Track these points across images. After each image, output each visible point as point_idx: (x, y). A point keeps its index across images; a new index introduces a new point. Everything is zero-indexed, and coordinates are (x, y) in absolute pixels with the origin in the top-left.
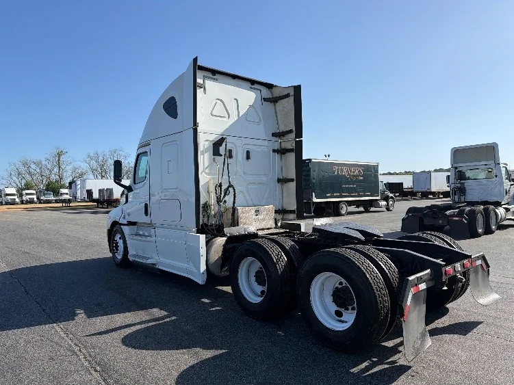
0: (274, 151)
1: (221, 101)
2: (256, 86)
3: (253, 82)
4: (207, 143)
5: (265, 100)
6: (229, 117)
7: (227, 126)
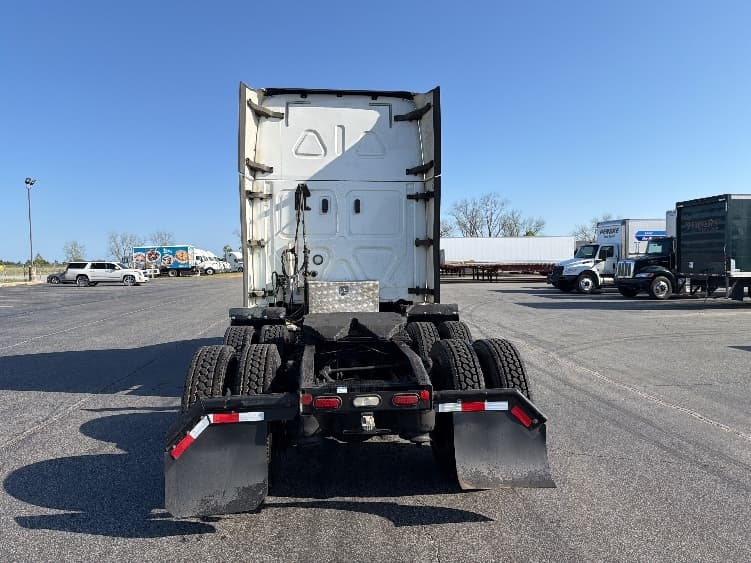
0: (410, 197)
1: (315, 132)
2: (380, 100)
3: (374, 95)
4: (286, 193)
5: (398, 118)
6: (325, 154)
7: (321, 167)
